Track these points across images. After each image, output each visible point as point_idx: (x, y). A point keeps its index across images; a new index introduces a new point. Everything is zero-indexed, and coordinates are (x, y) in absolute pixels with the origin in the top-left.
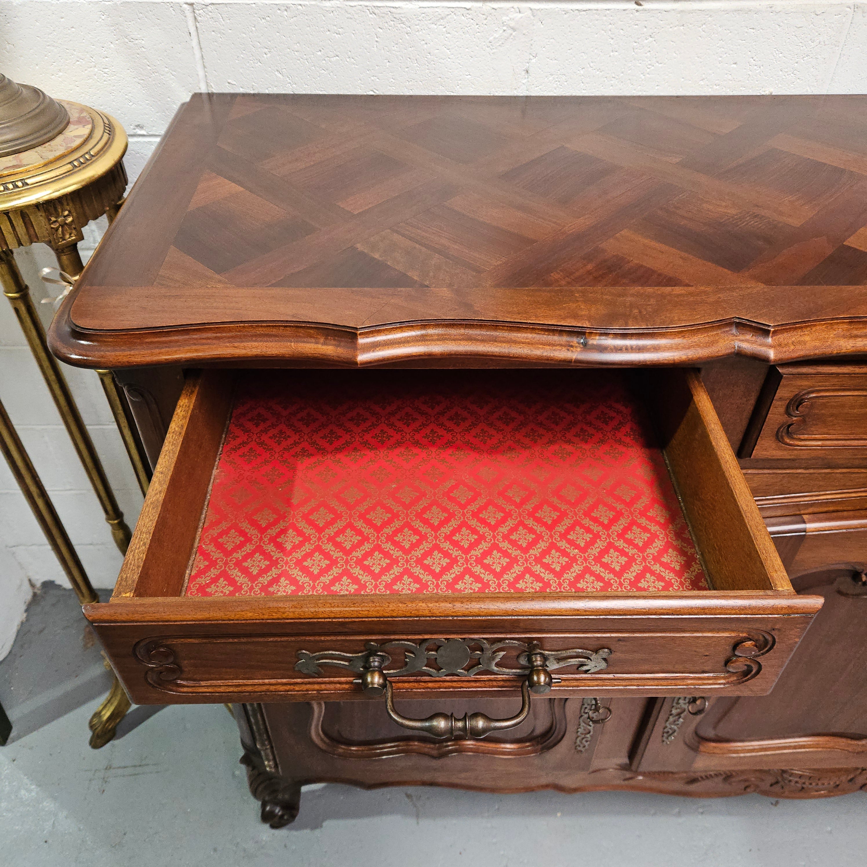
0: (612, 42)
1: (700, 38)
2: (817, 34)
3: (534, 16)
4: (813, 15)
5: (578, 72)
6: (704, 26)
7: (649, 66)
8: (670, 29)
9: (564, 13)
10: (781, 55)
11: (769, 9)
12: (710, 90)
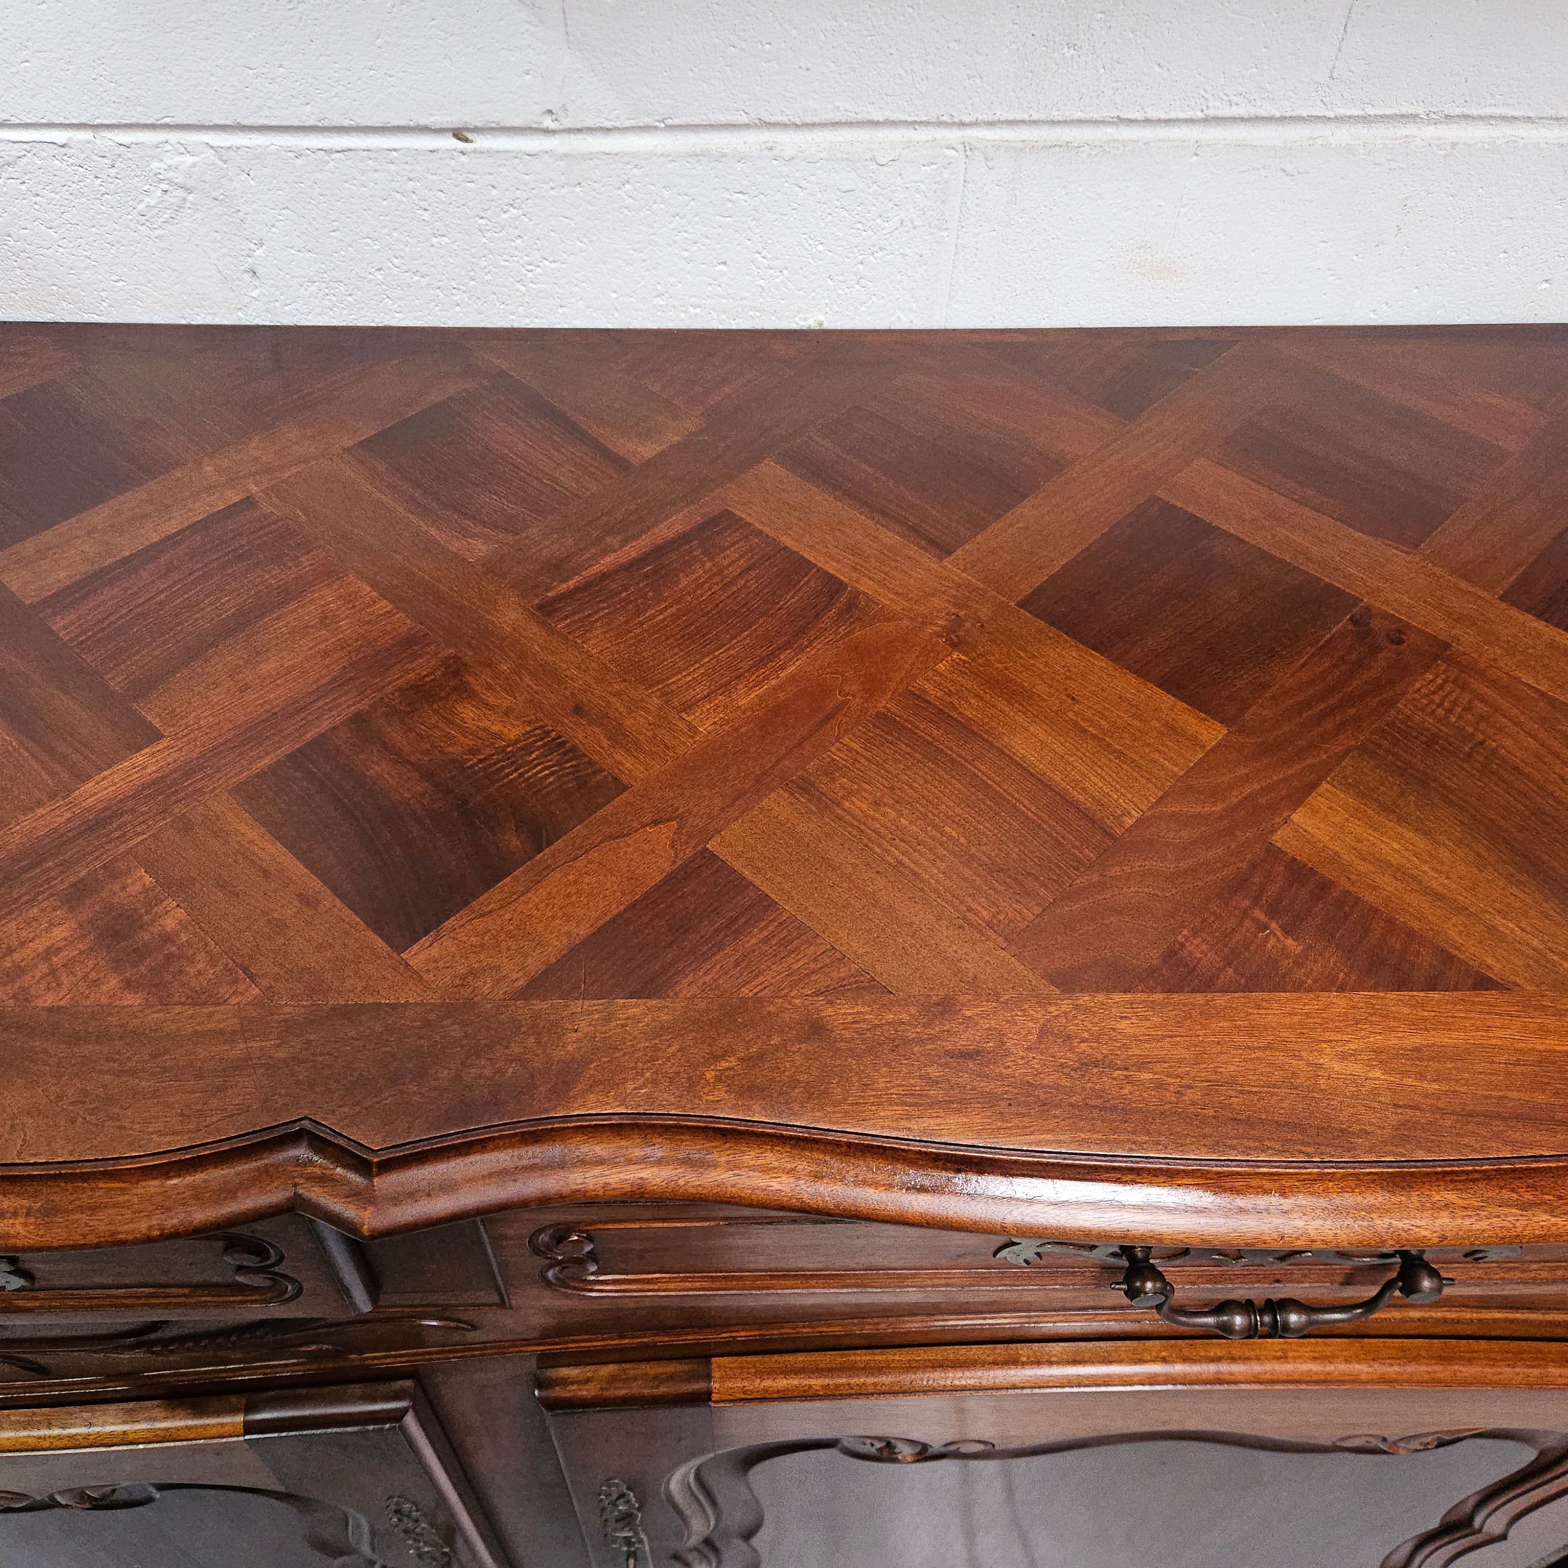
0: (426, 216)
1: (626, 211)
2: (890, 204)
3: (225, 162)
4: (872, 166)
5: (371, 276)
6: (628, 186)
7: (530, 267)
8: (552, 192)
9: (291, 155)
10: (820, 248)
11: (766, 152)
12: (683, 315)
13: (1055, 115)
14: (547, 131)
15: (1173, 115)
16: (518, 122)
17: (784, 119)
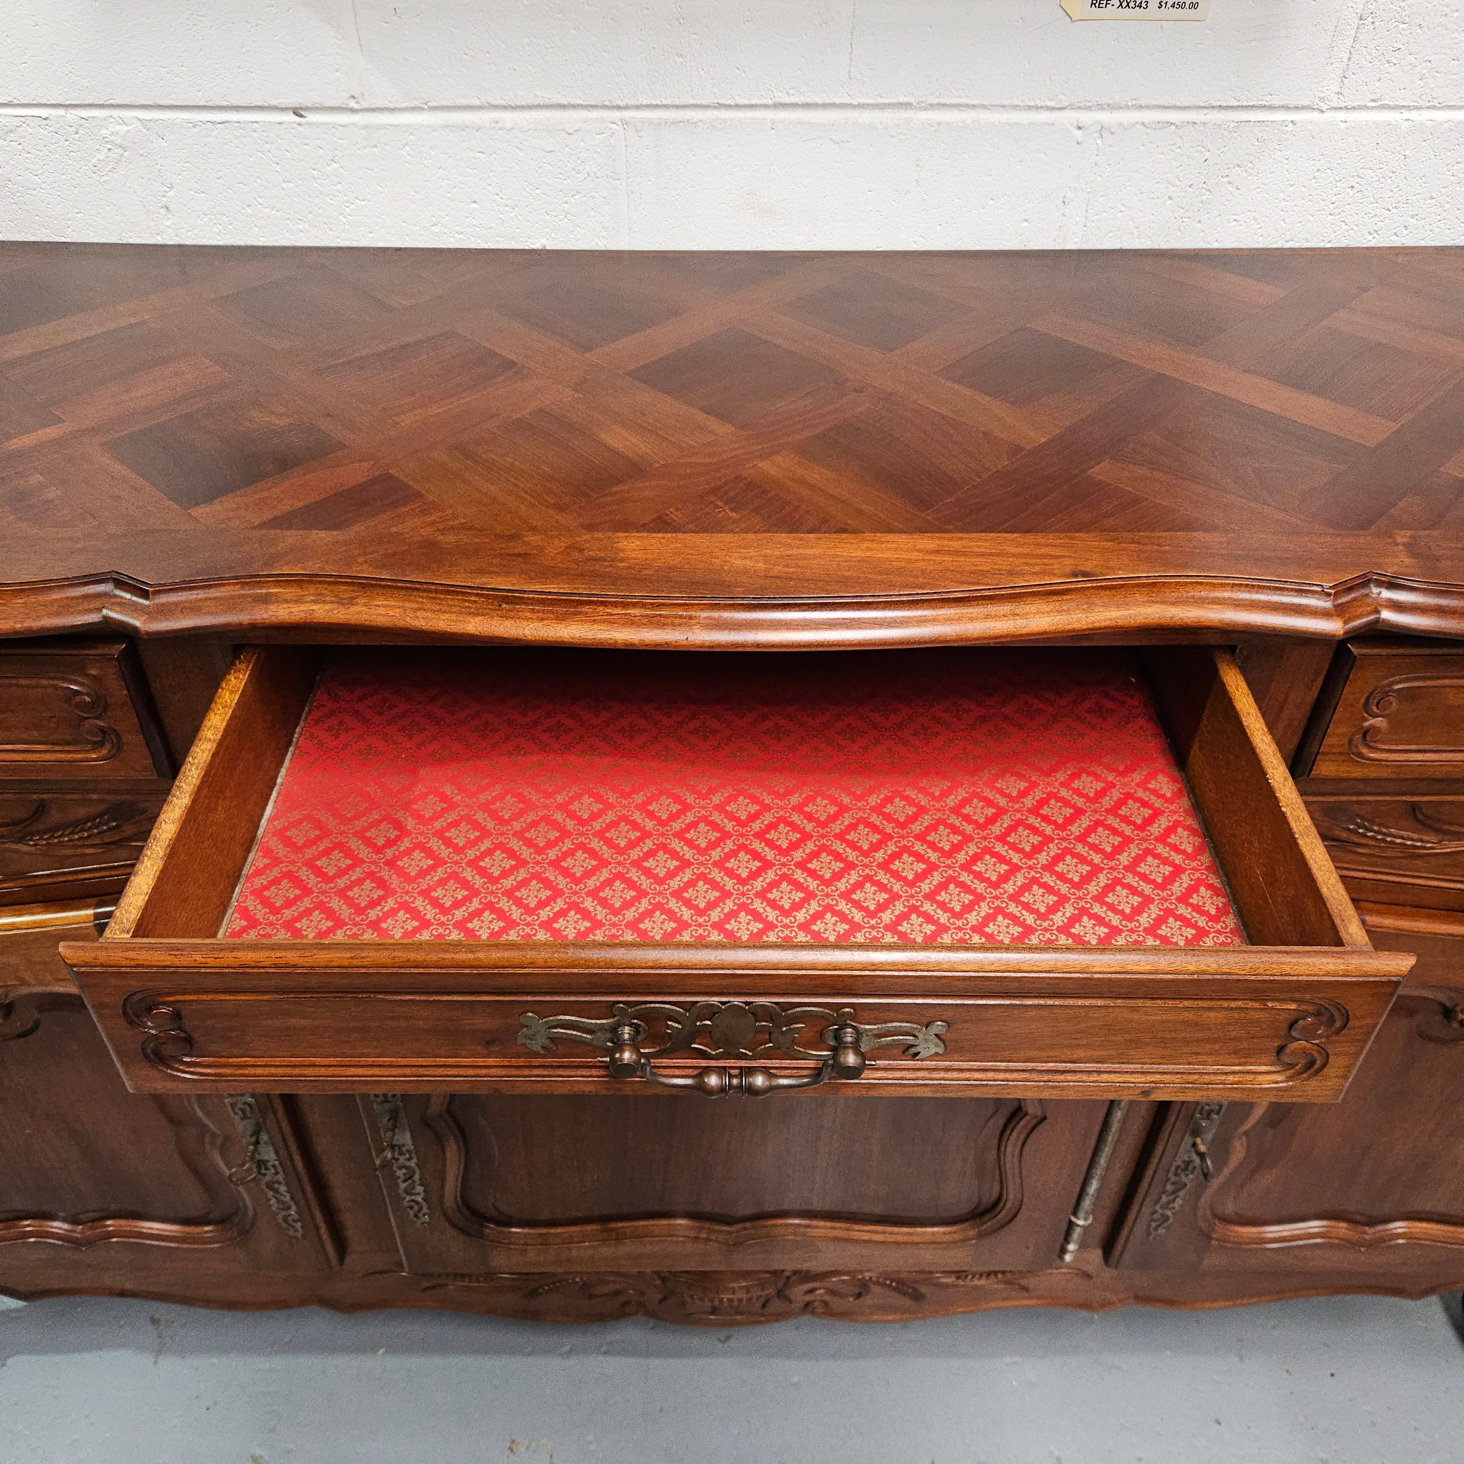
0: (278, 168)
1: (407, 165)
2: (579, 161)
3: (148, 130)
4: (564, 135)
5: (244, 211)
6: (407, 148)
7: (348, 204)
8: (359, 152)
9: (190, 125)
10: (538, 191)
11: (494, 125)
12: (452, 240)
13: (677, 102)
14: (353, 110)
15: (753, 102)
16: (333, 103)
17: (504, 103)
